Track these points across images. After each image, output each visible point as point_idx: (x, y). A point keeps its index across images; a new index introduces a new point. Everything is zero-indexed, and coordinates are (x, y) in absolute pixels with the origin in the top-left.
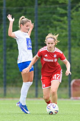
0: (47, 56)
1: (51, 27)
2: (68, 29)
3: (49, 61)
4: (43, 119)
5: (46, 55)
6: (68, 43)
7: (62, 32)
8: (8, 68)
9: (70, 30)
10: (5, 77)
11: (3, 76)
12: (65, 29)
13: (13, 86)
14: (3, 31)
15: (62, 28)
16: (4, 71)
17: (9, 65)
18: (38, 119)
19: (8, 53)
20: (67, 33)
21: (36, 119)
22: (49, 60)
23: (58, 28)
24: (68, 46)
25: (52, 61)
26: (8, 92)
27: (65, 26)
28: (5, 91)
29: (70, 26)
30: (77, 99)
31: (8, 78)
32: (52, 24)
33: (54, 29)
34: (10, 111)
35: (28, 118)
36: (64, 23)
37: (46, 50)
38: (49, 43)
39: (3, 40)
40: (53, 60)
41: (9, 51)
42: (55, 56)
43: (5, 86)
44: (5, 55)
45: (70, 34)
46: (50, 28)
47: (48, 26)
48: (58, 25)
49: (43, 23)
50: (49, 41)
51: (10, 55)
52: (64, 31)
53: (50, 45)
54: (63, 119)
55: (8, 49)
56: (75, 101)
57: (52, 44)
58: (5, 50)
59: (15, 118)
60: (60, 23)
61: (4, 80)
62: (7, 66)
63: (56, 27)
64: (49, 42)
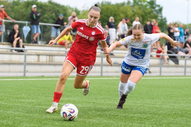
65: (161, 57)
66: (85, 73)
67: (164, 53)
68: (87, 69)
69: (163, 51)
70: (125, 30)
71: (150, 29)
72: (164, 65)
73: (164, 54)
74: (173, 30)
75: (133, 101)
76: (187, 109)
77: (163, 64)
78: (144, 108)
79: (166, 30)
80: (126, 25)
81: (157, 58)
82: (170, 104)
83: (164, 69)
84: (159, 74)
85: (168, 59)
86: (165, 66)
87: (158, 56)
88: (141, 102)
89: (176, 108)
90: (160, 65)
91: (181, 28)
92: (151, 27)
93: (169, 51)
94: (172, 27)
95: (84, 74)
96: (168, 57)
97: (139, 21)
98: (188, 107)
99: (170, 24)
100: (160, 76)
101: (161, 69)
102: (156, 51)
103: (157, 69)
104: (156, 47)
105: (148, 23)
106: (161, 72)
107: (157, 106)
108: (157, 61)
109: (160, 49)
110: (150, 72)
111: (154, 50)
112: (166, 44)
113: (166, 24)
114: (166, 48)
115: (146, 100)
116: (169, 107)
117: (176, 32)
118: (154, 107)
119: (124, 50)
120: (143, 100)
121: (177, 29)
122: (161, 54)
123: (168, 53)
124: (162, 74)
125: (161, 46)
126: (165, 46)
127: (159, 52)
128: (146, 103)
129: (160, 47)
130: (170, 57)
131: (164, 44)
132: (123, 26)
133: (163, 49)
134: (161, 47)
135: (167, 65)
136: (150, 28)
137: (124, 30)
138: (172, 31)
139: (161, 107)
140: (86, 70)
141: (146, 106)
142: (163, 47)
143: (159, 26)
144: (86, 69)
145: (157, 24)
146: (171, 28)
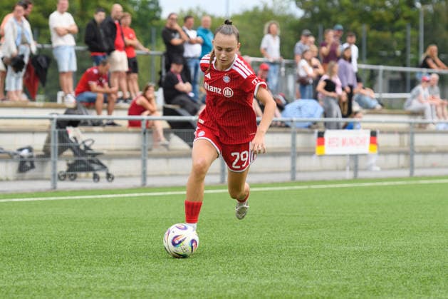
65: (144, 126)
66: (243, 166)
67: (152, 112)
68: (245, 156)
69: (149, 106)
70: (24, 42)
71: (107, 35)
72: (155, 151)
73: (152, 117)
74: (180, 37)
75: (54, 272)
76: (229, 291)
77: (150, 150)
78: (91, 294)
79: (157, 37)
80: (27, 25)
81: (131, 129)
82: (173, 279)
83: (153, 165)
84: (138, 182)
85: (166, 132)
86: (157, 157)
87: (133, 124)
88: (79, 276)
89: (192, 289)
90: (142, 154)
91: (206, 31)
92: (108, 30)
93: (170, 106)
94: (176, 26)
95: (242, 168)
96: (167, 126)
97: (71, 11)
98: (233, 285)
99: (170, 17)
100: (144, 187)
101: (144, 165)
102: (127, 106)
103: (134, 166)
104: (127, 95)
105: (100, 17)
106: (144, 175)
107: (131, 287)
108: (131, 140)
109: (141, 100)
110: (109, 177)
111: (122, 104)
112: (160, 84)
113: (158, 19)
114: (158, 96)
115: (98, 269)
116: (173, 289)
117: (191, 43)
118: (123, 291)
119: (24, 107)
120: (88, 268)
121: (193, 34)
122: (145, 116)
123: (167, 112)
124: (150, 182)
125: (145, 90)
126: (156, 90)
127: (137, 109)
128: (96, 280)
129: (140, 93)
130: (174, 125)
131: (152, 85)
132: (17, 28)
133: (149, 100)
134: (144, 95)
135: (164, 151)
136: (105, 32)
137: (19, 42)
138: (176, 41)
139: (144, 290)
140: (243, 159)
141: (99, 287)
142: (151, 94)
143: (134, 24)
144: (242, 157)
145: (128, 20)
146: (176, 31)
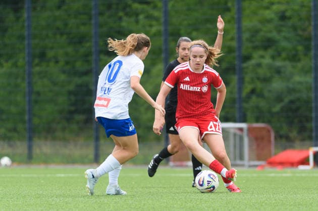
0: (189, 80)
1: (127, 14)
2: (162, 20)
3: (192, 89)
4: (112, 208)
5: (188, 78)
6: (163, 48)
7: (151, 26)
8: (36, 102)
9: (166, 23)
10: (30, 120)
11: (26, 117)
12: (157, 19)
13: (46, 138)
14: (26, 24)
15: (149, 17)
16: (27, 108)
17: (38, 93)
18: (100, 207)
19: (37, 69)
20: (162, 28)
21: (96, 208)
22: (192, 87)
23: (141, 17)
24: (163, 56)
25: (197, 89)
26: (36, 151)
27: (156, 14)
28: (30, 148)
29: (166, 13)
30: (181, 166)
31: (36, 121)
32: (128, 10)
33: (133, 19)
34: (41, 192)
35: (79, 205)
36: (155, 7)
37: (188, 69)
38: (195, 57)
39: (26, 42)
40: (199, 88)
41: (37, 65)
42: (205, 80)
43: (30, 139)
44: (30, 74)
45: (166, 30)
46: (125, 18)
47: (121, 14)
48: (143, 12)
49: (109, 7)
50: (196, 52)
51: (40, 73)
52: (154, 23)
53: (198, 59)
54: (154, 208)
55: (37, 61)
56: (178, 169)
57: (201, 57)
58: (30, 64)
59: (51, 206)
60: (145, 6)
61: (27, 125)
62: (34, 97)
63: (137, 15)
64: (196, 54)
